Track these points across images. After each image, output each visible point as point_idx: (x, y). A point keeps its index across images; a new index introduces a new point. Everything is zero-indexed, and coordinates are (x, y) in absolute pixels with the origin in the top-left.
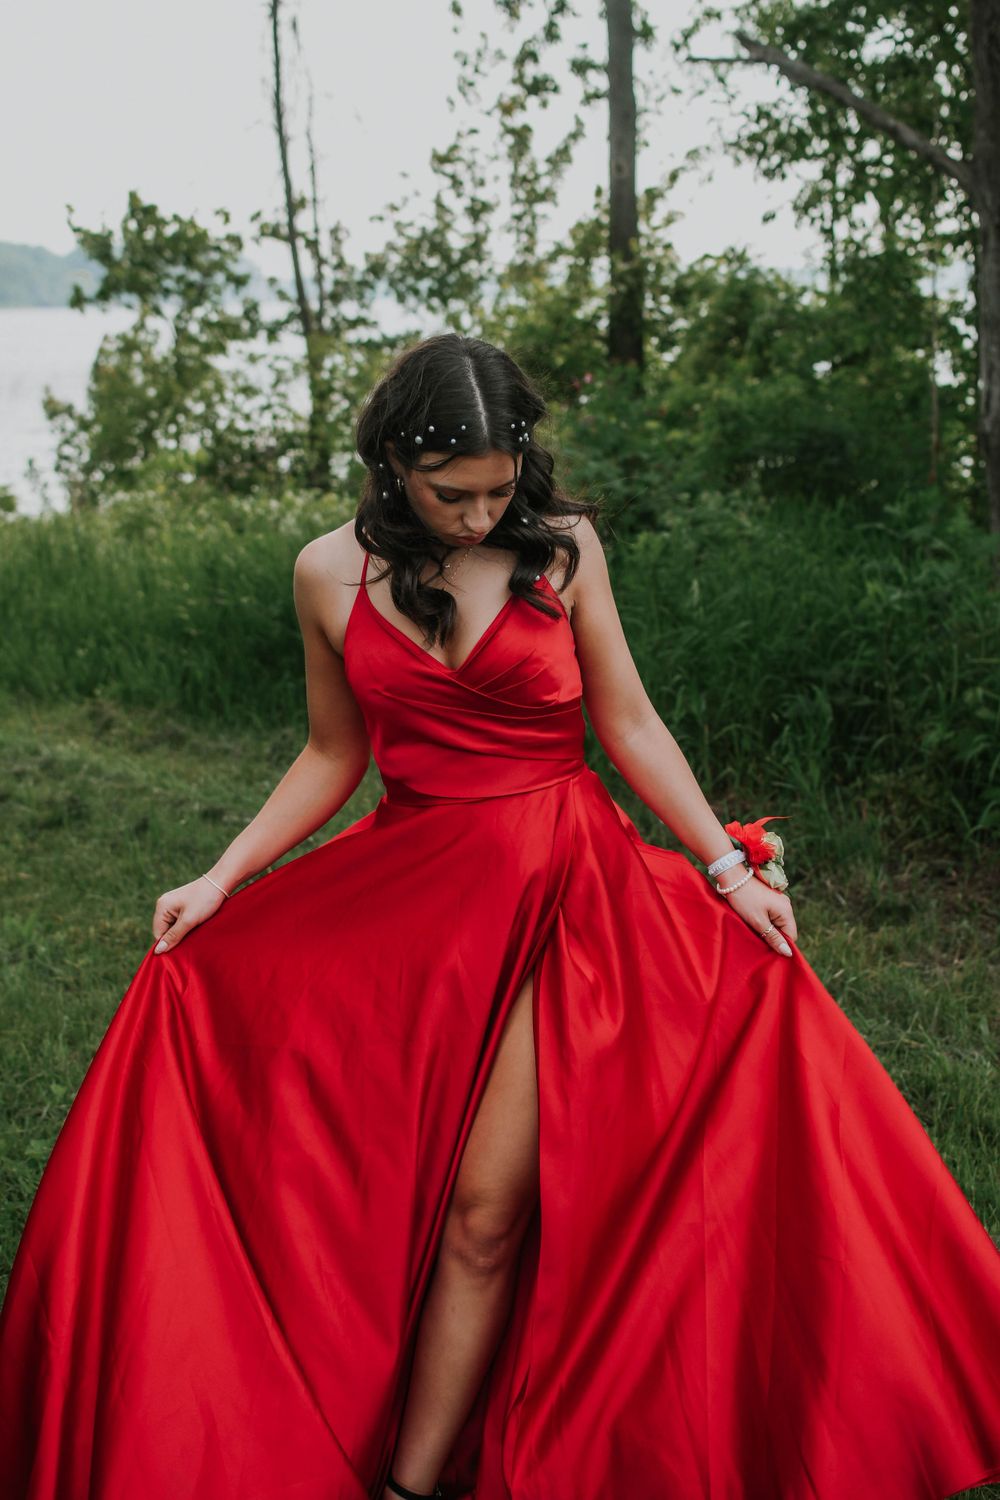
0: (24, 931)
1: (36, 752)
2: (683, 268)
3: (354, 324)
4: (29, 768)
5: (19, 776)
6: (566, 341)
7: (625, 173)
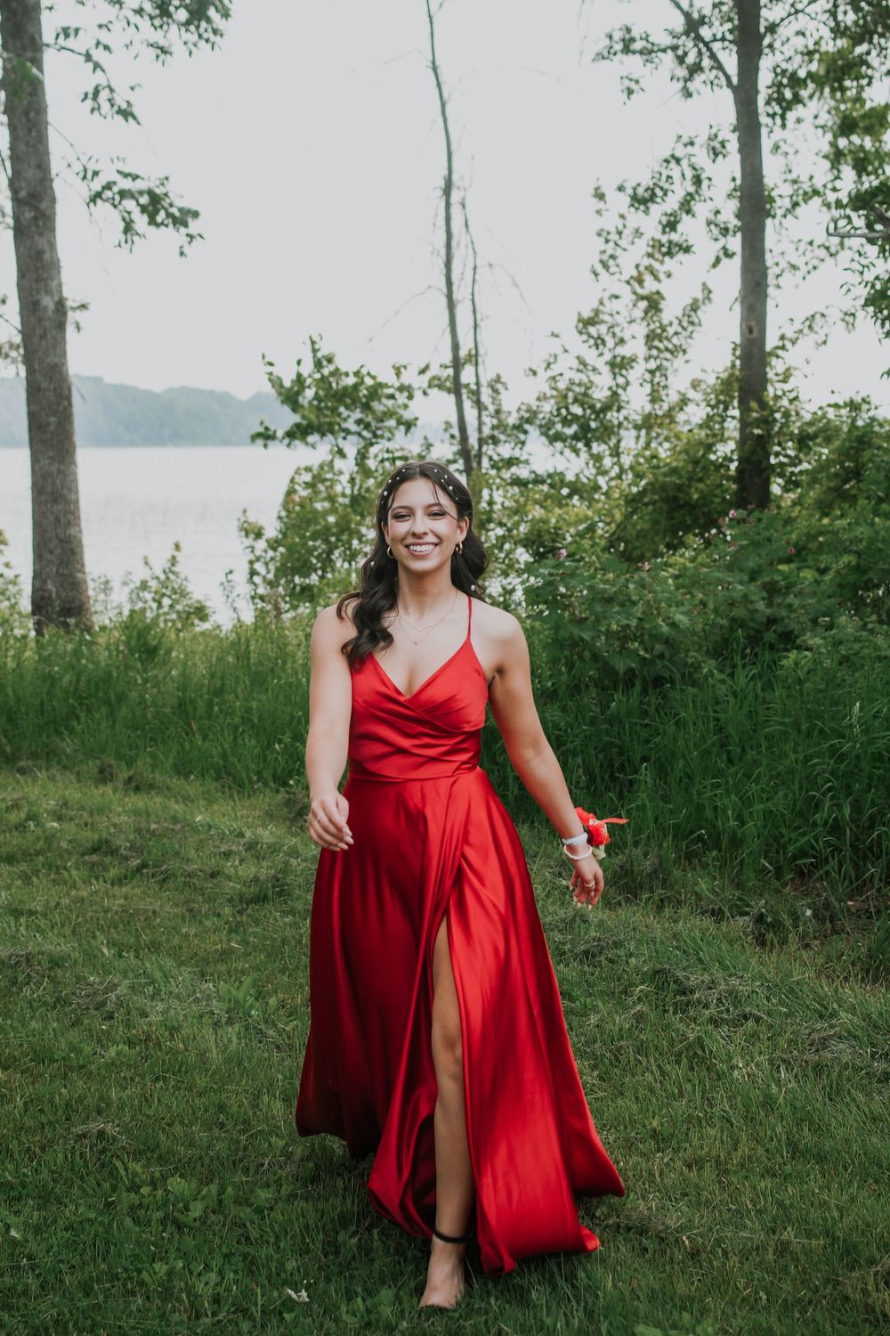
0: (240, 996)
1: (241, 835)
3: (511, 462)
6: (701, 480)
7: (755, 334)
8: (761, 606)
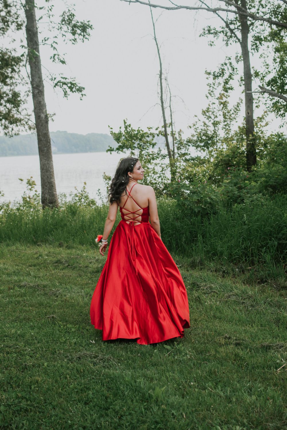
0: (89, 291)
2: (266, 138)
3: (184, 154)
4: (93, 261)
5: (90, 263)
6: (236, 158)
7: (250, 114)
8: (236, 193)
